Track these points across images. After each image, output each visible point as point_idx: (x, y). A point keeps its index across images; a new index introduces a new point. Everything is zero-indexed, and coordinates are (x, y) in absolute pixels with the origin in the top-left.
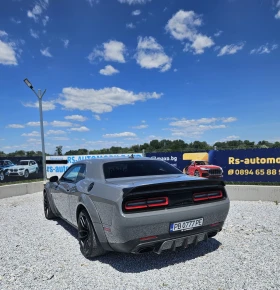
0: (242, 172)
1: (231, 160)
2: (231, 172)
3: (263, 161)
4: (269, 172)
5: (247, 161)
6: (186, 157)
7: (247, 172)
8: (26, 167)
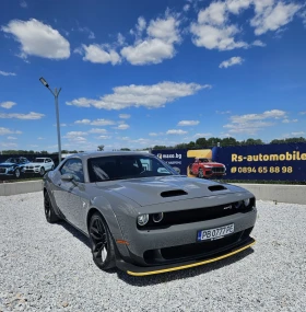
0: (244, 170)
1: (234, 157)
2: (234, 170)
3: (266, 158)
4: (272, 170)
5: (250, 158)
6: (190, 154)
7: (250, 170)
8: (42, 164)
